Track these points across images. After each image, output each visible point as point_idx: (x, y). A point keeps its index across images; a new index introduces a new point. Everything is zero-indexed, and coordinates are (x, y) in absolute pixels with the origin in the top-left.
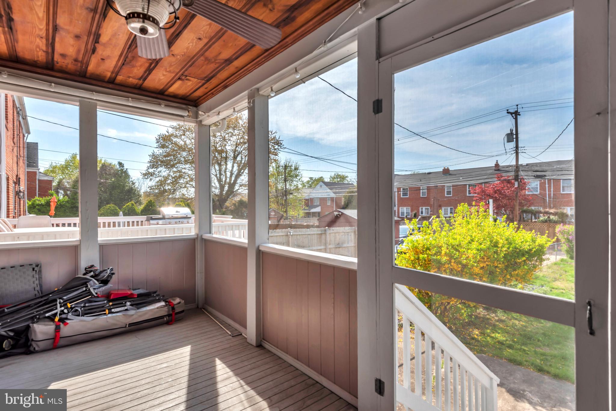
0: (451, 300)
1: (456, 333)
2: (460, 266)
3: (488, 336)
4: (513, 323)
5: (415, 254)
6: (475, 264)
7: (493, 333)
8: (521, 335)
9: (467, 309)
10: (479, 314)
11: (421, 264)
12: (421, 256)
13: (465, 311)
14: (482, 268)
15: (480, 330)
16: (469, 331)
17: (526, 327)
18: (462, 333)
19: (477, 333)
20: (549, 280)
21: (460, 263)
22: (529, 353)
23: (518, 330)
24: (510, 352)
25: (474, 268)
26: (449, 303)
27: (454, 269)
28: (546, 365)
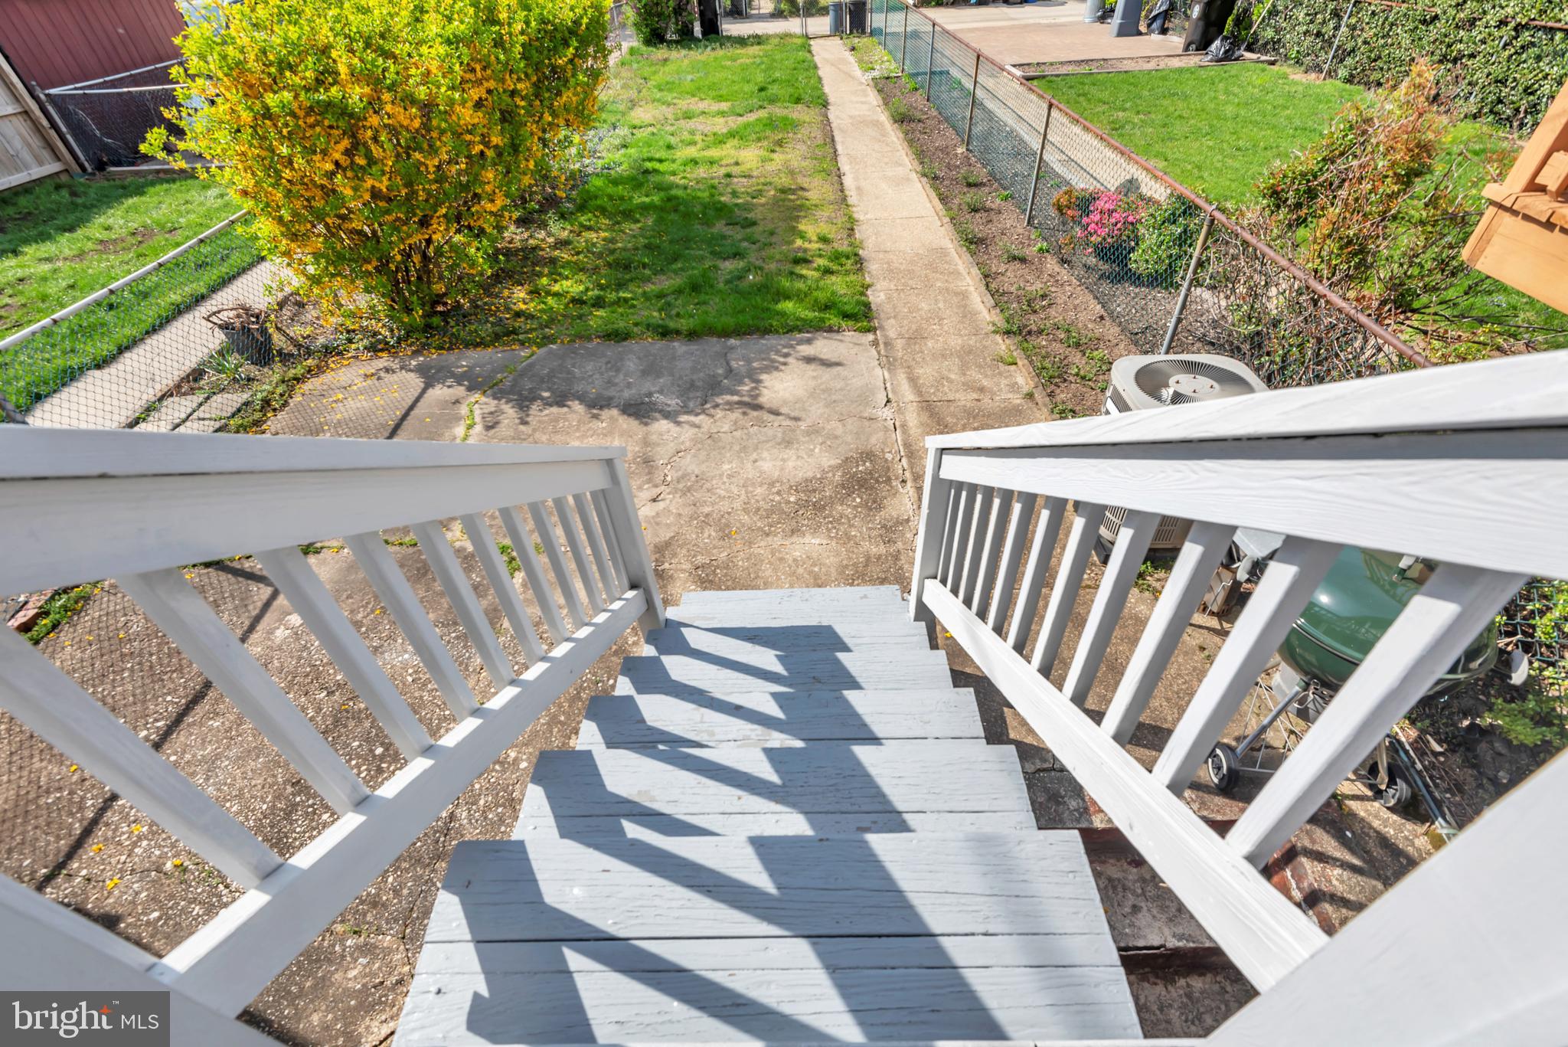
0: (430, 232)
1: (476, 315)
2: (414, 110)
3: (548, 293)
4: (586, 241)
5: (246, 95)
6: (457, 95)
7: (556, 281)
8: (609, 265)
9: (480, 242)
10: (510, 242)
11: (285, 131)
12: (271, 99)
13: (478, 249)
14: (479, 105)
15: (526, 286)
16: (502, 298)
17: (612, 241)
18: (490, 310)
19: (522, 295)
20: (622, 108)
21: (410, 100)
22: (635, 302)
23: (600, 256)
24: (601, 317)
25: (458, 108)
26: (429, 241)
27: (402, 126)
28: (671, 317)
